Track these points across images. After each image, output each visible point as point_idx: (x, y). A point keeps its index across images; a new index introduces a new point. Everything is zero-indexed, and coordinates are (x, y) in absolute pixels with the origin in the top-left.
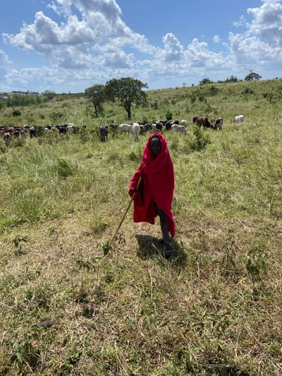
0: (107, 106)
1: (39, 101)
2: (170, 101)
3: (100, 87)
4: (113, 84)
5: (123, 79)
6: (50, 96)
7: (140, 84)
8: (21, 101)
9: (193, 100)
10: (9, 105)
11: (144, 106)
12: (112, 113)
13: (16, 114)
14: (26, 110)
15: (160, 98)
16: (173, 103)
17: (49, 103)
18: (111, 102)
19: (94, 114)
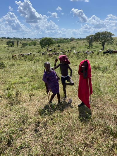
0: (94, 44)
1: (68, 42)
3: (92, 35)
4: (98, 34)
5: (103, 32)
6: (72, 40)
7: (111, 34)
8: (62, 41)
10: (57, 43)
11: (111, 44)
12: (96, 47)
13: (59, 46)
14: (62, 45)
17: (71, 43)
18: (96, 42)
19: (88, 47)
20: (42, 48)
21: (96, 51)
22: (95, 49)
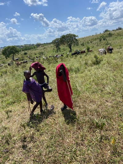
0: (62, 47)
1: (35, 48)
2: (89, 42)
3: (58, 39)
4: (63, 37)
5: (67, 35)
6: (38, 45)
7: (75, 36)
8: (27, 48)
9: (100, 40)
10: (23, 51)
11: (77, 45)
12: (64, 50)
13: (25, 54)
14: (29, 52)
15: (85, 41)
16: (91, 42)
17: (39, 48)
18: (63, 45)
19: (57, 51)
20: (7, 59)
21: (65, 53)
22: (63, 52)
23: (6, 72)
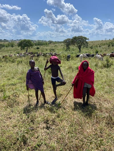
0: (71, 47)
1: (46, 44)
2: (98, 46)
3: (69, 39)
4: (75, 38)
5: (79, 36)
6: (51, 42)
7: (85, 38)
8: (40, 44)
9: (109, 46)
10: (36, 45)
11: (87, 47)
12: (73, 50)
13: (38, 48)
14: (41, 47)
15: (94, 44)
16: (100, 46)
17: (50, 45)
18: (73, 45)
19: (66, 50)
20: (21, 50)
21: (74, 53)
22: (72, 52)
23: (22, 62)
